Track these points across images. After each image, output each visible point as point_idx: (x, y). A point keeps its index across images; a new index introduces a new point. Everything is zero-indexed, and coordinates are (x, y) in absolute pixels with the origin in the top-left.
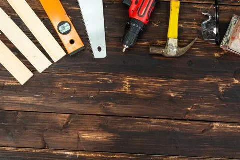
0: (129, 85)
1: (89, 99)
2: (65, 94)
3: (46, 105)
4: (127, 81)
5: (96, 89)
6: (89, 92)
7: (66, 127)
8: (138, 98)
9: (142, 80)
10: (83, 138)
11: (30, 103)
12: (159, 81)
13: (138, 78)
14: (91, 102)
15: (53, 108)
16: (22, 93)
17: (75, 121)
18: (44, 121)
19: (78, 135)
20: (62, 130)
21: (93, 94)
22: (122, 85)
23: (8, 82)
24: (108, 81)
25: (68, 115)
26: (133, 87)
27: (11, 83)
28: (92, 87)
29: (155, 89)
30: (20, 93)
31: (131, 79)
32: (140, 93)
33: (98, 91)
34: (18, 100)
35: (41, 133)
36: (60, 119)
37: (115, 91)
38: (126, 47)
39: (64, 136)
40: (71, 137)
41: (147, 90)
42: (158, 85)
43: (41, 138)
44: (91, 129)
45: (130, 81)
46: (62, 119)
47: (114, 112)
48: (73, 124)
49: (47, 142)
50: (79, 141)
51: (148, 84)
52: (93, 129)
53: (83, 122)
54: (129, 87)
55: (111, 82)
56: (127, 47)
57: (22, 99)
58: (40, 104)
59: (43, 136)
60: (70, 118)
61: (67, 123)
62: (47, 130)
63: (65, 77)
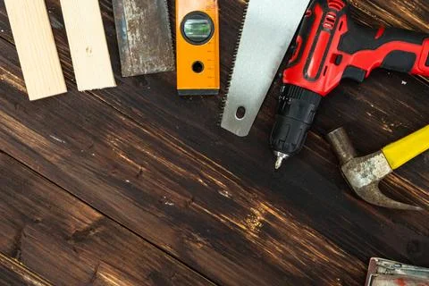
0: (261, 221)
1: (160, 205)
2: (116, 166)
3: (63, 168)
4: (261, 211)
5: (186, 192)
6: (168, 190)
7: (81, 237)
8: (264, 260)
9: (293, 226)
10: (103, 281)
11: (30, 146)
12: (327, 246)
13: (287, 217)
14: (160, 215)
15: (76, 182)
16: (25, 116)
17: (104, 236)
18: (39, 200)
19: (96, 269)
20: (68, 239)
21: (174, 199)
22: (245, 214)
23: (9, 76)
24: (222, 189)
25: (98, 215)
26: (265, 230)
27: (13, 81)
28: (184, 185)
29: (309, 260)
30: (21, 112)
31: (272, 212)
32: (274, 251)
33: (188, 200)
34: (10, 124)
35: (18, 221)
36: (78, 214)
37: (224, 219)
39: (65, 255)
40: (80, 264)
41: (292, 252)
42: (322, 256)
43: (14, 231)
44: (128, 270)
45: (268, 216)
46: (82, 216)
47: (199, 262)
48: (98, 239)
49: (21, 248)
50: (91, 281)
51: (302, 242)
52: (133, 273)
53: (120, 247)
54: (257, 227)
55: (227, 194)
56: (285, 156)
57: (20, 129)
58: (52, 159)
59: (20, 230)
60: (99, 223)
61: (87, 231)
62: (37, 221)
63: (135, 131)
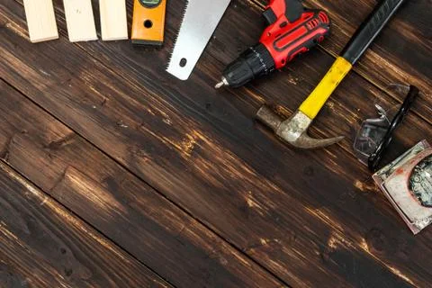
0: (194, 144)
1: (117, 126)
2: (87, 96)
3: (47, 95)
4: (194, 136)
5: (138, 118)
6: (125, 116)
7: (55, 146)
8: (194, 174)
9: (218, 149)
10: (71, 183)
11: (25, 76)
12: (243, 167)
13: (213, 142)
14: (118, 134)
15: (55, 105)
16: (22, 54)
17: (73, 147)
18: (27, 117)
19: (65, 171)
20: (45, 147)
21: (128, 123)
22: (182, 138)
23: (13, 25)
24: (166, 119)
25: (71, 131)
26: (196, 151)
27: (17, 29)
28: (135, 112)
29: (228, 175)
30: (20, 51)
31: (202, 137)
32: (202, 167)
33: (139, 124)
34: (10, 59)
35: (9, 131)
36: (55, 129)
37: (165, 140)
38: (225, 81)
39: (42, 159)
40: (54, 167)
41: (215, 169)
42: (238, 173)
43: (5, 138)
44: (89, 173)
45: (199, 140)
46: (57, 131)
47: (144, 172)
48: (69, 150)
49: (12, 153)
50: (60, 180)
51: (224, 162)
52: (93, 176)
53: (85, 156)
54: (190, 148)
55: (169, 122)
56: (226, 83)
57: (17, 63)
58: (39, 87)
59: (11, 138)
60: (71, 137)
61: (61, 142)
62: (23, 132)
63: (103, 71)
